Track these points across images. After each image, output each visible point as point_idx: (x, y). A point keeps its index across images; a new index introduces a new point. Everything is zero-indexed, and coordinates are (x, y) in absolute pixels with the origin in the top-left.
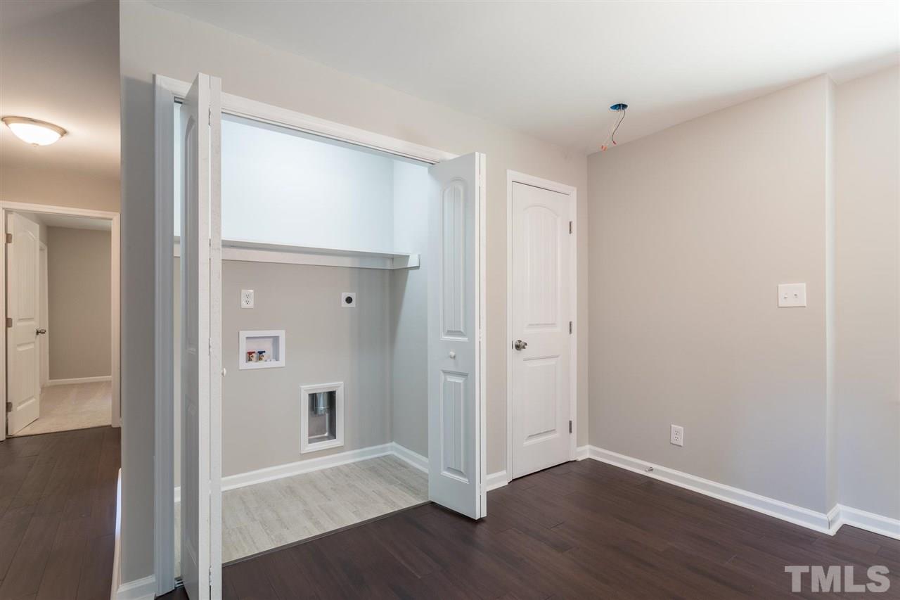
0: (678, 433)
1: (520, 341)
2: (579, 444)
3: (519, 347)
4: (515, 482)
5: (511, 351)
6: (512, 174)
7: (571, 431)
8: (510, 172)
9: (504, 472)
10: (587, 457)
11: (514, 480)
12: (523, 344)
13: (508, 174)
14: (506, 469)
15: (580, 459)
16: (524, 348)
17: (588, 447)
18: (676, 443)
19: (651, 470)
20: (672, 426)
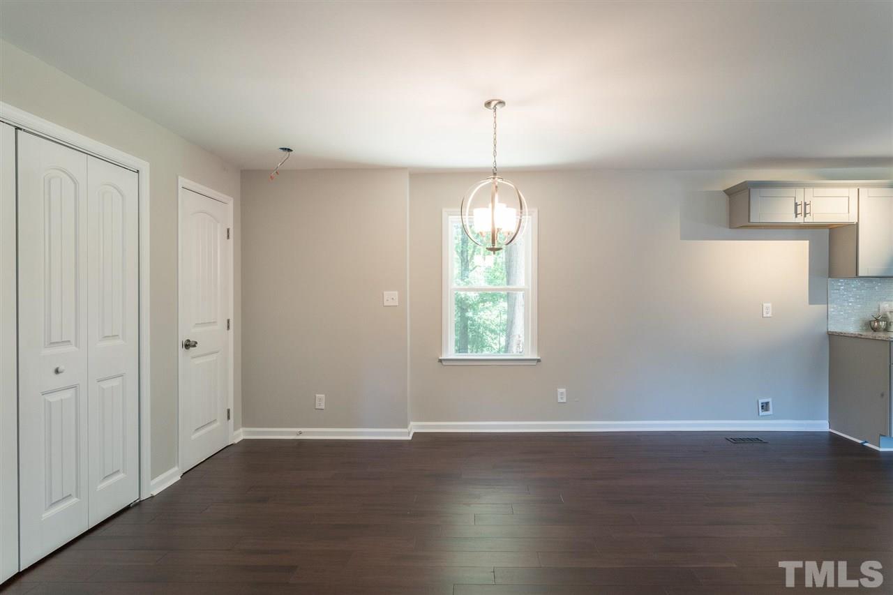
0: (321, 400)
1: (188, 341)
2: (236, 429)
3: (188, 345)
4: (186, 474)
5: (182, 350)
6: (183, 181)
7: (229, 418)
8: (180, 179)
9: (176, 469)
10: (242, 438)
11: (184, 474)
12: (194, 343)
13: (179, 180)
14: (178, 466)
15: (236, 441)
16: (194, 346)
17: (241, 430)
18: (320, 408)
19: (300, 433)
20: (317, 395)
